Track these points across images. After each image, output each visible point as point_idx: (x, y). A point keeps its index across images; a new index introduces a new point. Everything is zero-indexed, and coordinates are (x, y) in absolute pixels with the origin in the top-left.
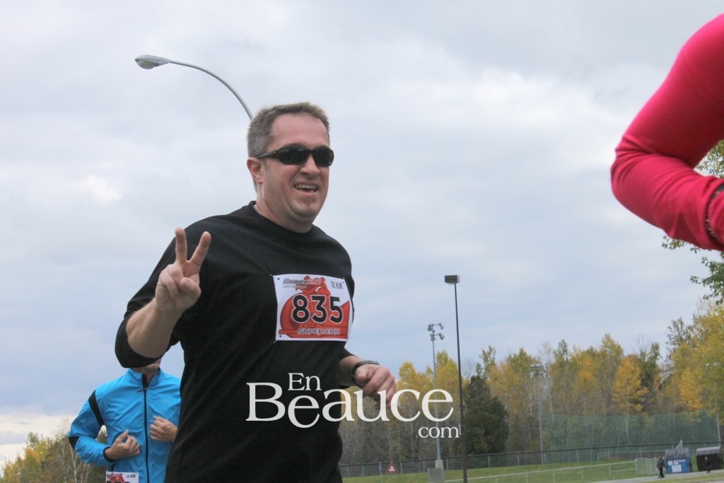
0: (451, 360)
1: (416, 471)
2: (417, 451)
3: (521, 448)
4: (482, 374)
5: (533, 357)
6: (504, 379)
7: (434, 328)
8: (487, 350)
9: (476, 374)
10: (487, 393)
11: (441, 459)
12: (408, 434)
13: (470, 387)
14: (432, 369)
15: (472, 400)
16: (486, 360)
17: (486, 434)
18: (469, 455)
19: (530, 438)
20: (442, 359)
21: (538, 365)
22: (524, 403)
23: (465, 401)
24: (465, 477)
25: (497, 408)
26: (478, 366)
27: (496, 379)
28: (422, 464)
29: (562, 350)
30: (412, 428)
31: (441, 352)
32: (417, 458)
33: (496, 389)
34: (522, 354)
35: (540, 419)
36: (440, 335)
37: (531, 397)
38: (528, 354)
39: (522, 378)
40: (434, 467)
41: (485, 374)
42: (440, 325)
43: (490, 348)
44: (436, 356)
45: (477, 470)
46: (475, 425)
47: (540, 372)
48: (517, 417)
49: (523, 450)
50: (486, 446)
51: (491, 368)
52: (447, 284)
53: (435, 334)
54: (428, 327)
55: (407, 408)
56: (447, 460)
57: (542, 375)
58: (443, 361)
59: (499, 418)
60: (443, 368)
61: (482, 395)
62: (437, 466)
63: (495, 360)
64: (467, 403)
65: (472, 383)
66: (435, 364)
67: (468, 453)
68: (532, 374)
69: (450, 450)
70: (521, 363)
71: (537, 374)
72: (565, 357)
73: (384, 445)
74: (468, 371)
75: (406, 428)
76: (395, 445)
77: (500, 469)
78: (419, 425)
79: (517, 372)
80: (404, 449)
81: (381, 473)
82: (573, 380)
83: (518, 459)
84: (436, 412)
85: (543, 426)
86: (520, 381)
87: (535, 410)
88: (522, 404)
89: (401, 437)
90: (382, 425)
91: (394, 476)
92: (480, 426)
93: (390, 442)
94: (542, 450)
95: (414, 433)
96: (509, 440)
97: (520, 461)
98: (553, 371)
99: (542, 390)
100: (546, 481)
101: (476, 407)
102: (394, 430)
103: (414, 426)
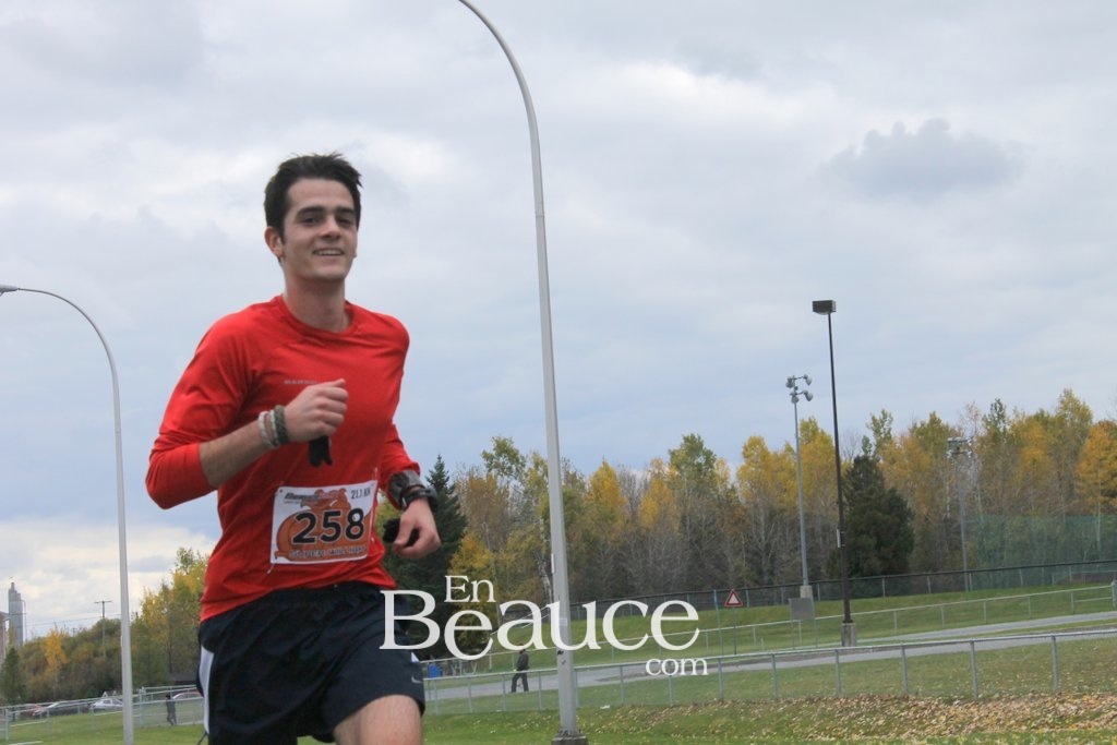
0: (823, 433)
1: (770, 603)
2: (772, 573)
3: (932, 567)
4: (872, 453)
5: (951, 426)
6: (906, 461)
7: (797, 383)
8: (878, 416)
9: (862, 454)
10: (879, 482)
11: (810, 584)
12: (757, 546)
13: (852, 473)
14: (794, 446)
15: (856, 494)
16: (877, 432)
17: (879, 545)
18: (853, 578)
19: (947, 551)
20: (809, 431)
21: (958, 438)
22: (937, 498)
23: (846, 495)
24: (847, 611)
25: (895, 505)
26: (866, 442)
27: (893, 461)
28: (779, 594)
29: (996, 415)
30: (763, 538)
31: (807, 420)
32: (772, 584)
33: (893, 477)
34: (934, 421)
35: (962, 521)
36: (806, 394)
37: (948, 488)
38: (944, 422)
39: (934, 460)
40: (799, 596)
41: (875, 453)
42: (806, 378)
43: (883, 412)
44: (799, 427)
45: (864, 600)
46: (862, 532)
47: (962, 450)
48: (927, 519)
49: (935, 570)
50: (879, 563)
51: (885, 445)
52: (816, 314)
53: (798, 392)
54: (787, 381)
55: (756, 506)
56: (818, 585)
57: (965, 453)
58: (810, 434)
59: (897, 520)
60: (811, 445)
61: (871, 486)
62: (803, 595)
63: (892, 433)
64: (849, 498)
65: (855, 467)
66: (798, 439)
67: (850, 576)
68: (949, 453)
69: (823, 570)
70: (932, 435)
71: (957, 453)
72: (1001, 426)
73: (720, 564)
74: (850, 448)
75: (755, 537)
76: (737, 563)
77: (902, 598)
78: (775, 533)
79: (926, 450)
80: (752, 570)
81: (717, 606)
82: (1012, 462)
83: (929, 584)
84: (801, 513)
85: (967, 533)
86: (931, 464)
87: (955, 508)
88: (933, 500)
89: (747, 551)
90: (718, 533)
91: (737, 611)
92: (868, 533)
93: (729, 560)
94: (965, 569)
95: (768, 546)
96: (914, 555)
97: (932, 587)
98: (982, 447)
99: (964, 477)
100: (973, 617)
101: (862, 504)
102: (735, 540)
103: (766, 534)
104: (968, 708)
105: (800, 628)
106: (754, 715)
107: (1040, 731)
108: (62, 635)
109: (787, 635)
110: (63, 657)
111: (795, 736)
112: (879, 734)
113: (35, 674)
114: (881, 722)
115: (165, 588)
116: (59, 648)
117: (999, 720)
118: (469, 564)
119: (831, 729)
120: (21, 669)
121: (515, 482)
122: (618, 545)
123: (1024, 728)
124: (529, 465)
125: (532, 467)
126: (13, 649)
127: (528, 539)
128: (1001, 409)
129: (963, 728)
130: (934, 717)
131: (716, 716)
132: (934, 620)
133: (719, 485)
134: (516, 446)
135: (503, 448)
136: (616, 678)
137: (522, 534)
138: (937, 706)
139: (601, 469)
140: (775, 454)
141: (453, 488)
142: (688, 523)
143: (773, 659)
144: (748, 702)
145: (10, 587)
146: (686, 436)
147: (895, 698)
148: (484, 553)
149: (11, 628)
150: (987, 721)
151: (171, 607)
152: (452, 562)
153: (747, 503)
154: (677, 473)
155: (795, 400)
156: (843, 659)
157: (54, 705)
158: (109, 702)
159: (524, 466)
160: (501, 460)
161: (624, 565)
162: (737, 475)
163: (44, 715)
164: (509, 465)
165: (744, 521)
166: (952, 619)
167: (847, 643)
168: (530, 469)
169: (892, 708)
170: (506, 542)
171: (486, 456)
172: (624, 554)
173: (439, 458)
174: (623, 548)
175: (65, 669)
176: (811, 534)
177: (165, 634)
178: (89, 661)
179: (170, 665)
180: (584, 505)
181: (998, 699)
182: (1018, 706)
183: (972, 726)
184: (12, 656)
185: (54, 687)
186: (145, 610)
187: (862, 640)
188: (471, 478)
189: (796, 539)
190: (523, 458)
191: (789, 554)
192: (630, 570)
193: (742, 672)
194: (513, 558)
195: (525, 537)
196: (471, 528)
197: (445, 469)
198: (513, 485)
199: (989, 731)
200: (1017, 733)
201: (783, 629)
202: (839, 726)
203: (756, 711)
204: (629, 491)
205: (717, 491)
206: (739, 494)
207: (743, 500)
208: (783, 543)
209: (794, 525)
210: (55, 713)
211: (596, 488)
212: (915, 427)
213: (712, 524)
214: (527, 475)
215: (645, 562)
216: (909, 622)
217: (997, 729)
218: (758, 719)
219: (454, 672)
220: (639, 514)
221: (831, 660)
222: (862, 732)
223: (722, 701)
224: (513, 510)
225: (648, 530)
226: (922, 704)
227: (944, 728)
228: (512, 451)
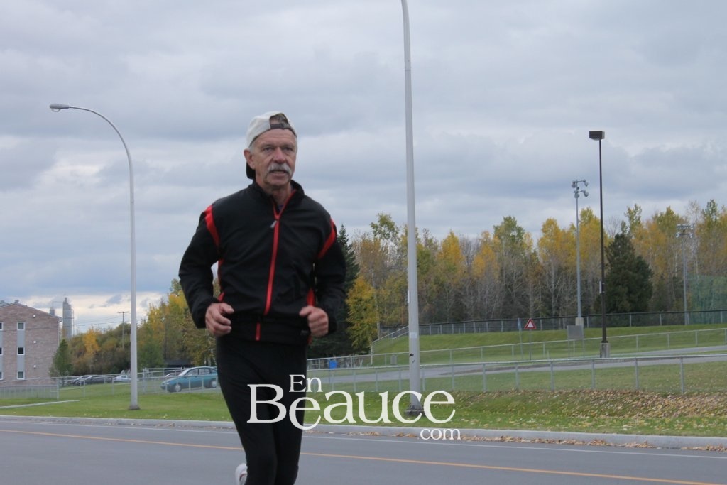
0: (596, 218)
1: (556, 328)
2: (558, 308)
3: (663, 308)
4: (627, 232)
5: (680, 216)
6: (650, 239)
7: (579, 185)
8: (633, 208)
9: (621, 233)
10: (631, 252)
11: (582, 316)
12: (549, 291)
13: (613, 245)
14: (576, 226)
15: (615, 259)
16: (631, 218)
17: (630, 292)
18: (611, 314)
19: (675, 299)
20: (587, 215)
21: (684, 225)
22: (669, 263)
23: (608, 259)
24: (604, 335)
25: (641, 267)
26: (623, 225)
27: (641, 238)
28: (562, 322)
29: (710, 210)
30: (553, 285)
31: (586, 209)
32: (558, 315)
33: (640, 249)
34: (669, 212)
35: (684, 279)
36: (584, 192)
37: (676, 257)
38: (676, 213)
39: (668, 238)
40: (574, 324)
41: (629, 232)
42: (584, 182)
43: (636, 206)
44: (580, 210)
45: (617, 328)
46: (618, 284)
47: (686, 232)
48: (662, 277)
49: (665, 310)
50: (629, 305)
51: (636, 227)
52: (591, 140)
53: (579, 190)
54: (572, 184)
55: (549, 265)
56: (588, 318)
57: (688, 234)
58: (588, 218)
60: (588, 226)
61: (626, 254)
62: (577, 324)
63: (641, 219)
64: (610, 261)
65: (616, 242)
66: (578, 221)
67: (609, 312)
68: (678, 234)
69: (592, 308)
70: (667, 222)
71: (683, 234)
72: (714, 217)
73: (524, 301)
74: (613, 229)
75: (548, 285)
76: (535, 301)
77: (641, 328)
78: (561, 282)
79: (663, 231)
80: (545, 306)
81: (520, 329)
82: (720, 241)
83: (661, 319)
84: (578, 271)
85: (688, 287)
86: (666, 240)
87: (680, 270)
88: (666, 264)
89: (542, 294)
90: (523, 282)
91: (533, 333)
92: (623, 285)
93: (531, 299)
94: (685, 310)
95: (556, 291)
96: (652, 300)
97: (662, 321)
98: (700, 231)
99: (688, 250)
100: (688, 341)
101: (619, 266)
102: (535, 286)
103: (555, 283)
104: (677, 400)
105: (574, 345)
106: (538, 400)
107: (723, 417)
108: (96, 333)
109: (566, 350)
110: (96, 346)
111: (564, 415)
112: (618, 415)
113: (78, 356)
114: (619, 408)
115: (163, 305)
116: (94, 341)
117: (697, 409)
118: (359, 296)
119: (587, 411)
120: (69, 353)
121: (392, 244)
122: (458, 287)
123: (712, 414)
124: (401, 233)
125: (404, 234)
126: (64, 340)
127: (399, 281)
128: (714, 206)
129: (673, 413)
130: (654, 406)
131: (513, 399)
132: (661, 343)
133: (525, 251)
134: (392, 220)
135: (385, 221)
136: (450, 373)
138: (657, 398)
139: (449, 237)
140: (564, 231)
141: (351, 246)
142: (504, 275)
143: (553, 364)
144: (534, 392)
145: (64, 300)
146: (506, 217)
147: (630, 392)
148: (370, 289)
149: (64, 326)
150: (689, 409)
151: (167, 317)
152: (348, 294)
153: (544, 262)
154: (499, 241)
155: (577, 196)
156: (598, 366)
157: (90, 377)
158: (125, 377)
159: (397, 233)
160: (383, 229)
161: (462, 300)
162: (538, 244)
163: (82, 384)
164: (388, 232)
165: (541, 275)
166: (675, 342)
167: (603, 355)
168: (402, 236)
169: (627, 399)
170: (385, 283)
171: (374, 226)
172: (462, 293)
173: (343, 226)
174: (461, 289)
175: (97, 354)
176: (585, 284)
177: (162, 334)
178: (113, 350)
179: (165, 355)
180: (435, 260)
181: (697, 395)
182: (710, 400)
183: (679, 412)
184: (63, 345)
185: (90, 366)
186: (150, 319)
187: (614, 354)
188: (364, 240)
189: (575, 287)
190: (397, 228)
191: (570, 297)
192: (465, 303)
193: (532, 372)
194: (389, 293)
195: (396, 279)
196: (362, 272)
197: (346, 234)
198: (390, 245)
199: (690, 416)
200: (708, 418)
201: (564, 345)
202: (593, 409)
203: (539, 398)
204: (466, 252)
205: (524, 253)
206: (539, 257)
207: (541, 261)
208: (566, 290)
209: (574, 278)
210: (90, 382)
211: (445, 250)
212: (656, 215)
213: (521, 275)
214: (399, 239)
215: (475, 299)
216: (646, 343)
217: (695, 415)
218: (540, 403)
219: (348, 366)
220: (473, 267)
221: (590, 366)
222: (607, 413)
223: (517, 390)
224: (390, 262)
225: (478, 278)
226: (647, 397)
227: (660, 413)
228: (390, 223)
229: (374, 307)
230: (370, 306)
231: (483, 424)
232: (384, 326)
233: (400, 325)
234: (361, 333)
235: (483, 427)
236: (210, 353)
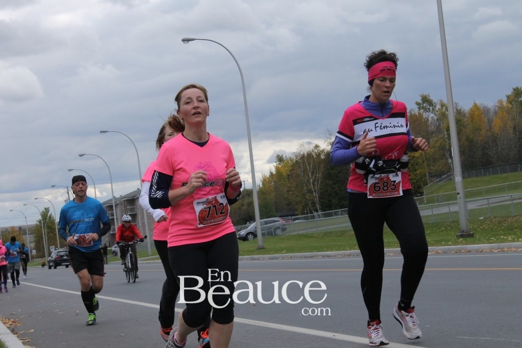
115: (271, 173)
118: (412, 155)
121: (432, 115)
122: (483, 142)
124: (438, 107)
125: (440, 107)
127: (439, 142)
134: (431, 98)
135: (425, 99)
136: (485, 205)
137: (437, 139)
139: (473, 106)
142: (517, 130)
151: (275, 182)
154: (511, 106)
159: (435, 107)
160: (425, 105)
161: (487, 151)
164: (429, 107)
168: (439, 109)
171: (418, 104)
172: (487, 146)
174: (486, 143)
177: (273, 194)
178: (239, 208)
180: (466, 124)
186: (263, 184)
188: (411, 114)
190: (435, 103)
192: (490, 153)
194: (433, 150)
195: (438, 140)
198: (431, 116)
204: (487, 116)
211: (471, 115)
214: (437, 111)
215: (497, 149)
220: (493, 126)
224: (432, 128)
225: (498, 134)
228: (430, 100)
229: (423, 162)
230: (420, 161)
231: (518, 239)
232: (432, 176)
233: (443, 173)
234: (415, 181)
235: (518, 241)
236: (308, 204)
